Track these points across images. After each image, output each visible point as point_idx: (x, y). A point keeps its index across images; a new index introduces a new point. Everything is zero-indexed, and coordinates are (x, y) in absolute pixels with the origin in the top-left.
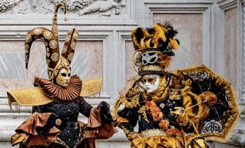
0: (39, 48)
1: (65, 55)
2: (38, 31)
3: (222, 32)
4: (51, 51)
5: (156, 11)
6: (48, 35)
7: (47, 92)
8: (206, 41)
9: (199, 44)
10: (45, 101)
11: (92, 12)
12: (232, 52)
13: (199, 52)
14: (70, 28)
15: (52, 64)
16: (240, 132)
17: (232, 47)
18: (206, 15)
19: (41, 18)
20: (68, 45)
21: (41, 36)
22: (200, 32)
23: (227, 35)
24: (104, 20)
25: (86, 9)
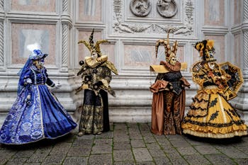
0: (162, 49)
1: (173, 52)
2: (161, 41)
3: (233, 44)
4: (168, 49)
5: (206, 34)
6: (166, 42)
7: (167, 67)
8: (226, 47)
9: (224, 48)
10: (166, 71)
11: (179, 33)
12: (238, 54)
13: (224, 52)
14: (174, 40)
15: (168, 55)
16: (243, 86)
17: (238, 51)
18: (226, 36)
19: (162, 36)
20: (174, 47)
21: (163, 43)
22: (223, 43)
23: (236, 44)
24: (185, 37)
25: (177, 32)
